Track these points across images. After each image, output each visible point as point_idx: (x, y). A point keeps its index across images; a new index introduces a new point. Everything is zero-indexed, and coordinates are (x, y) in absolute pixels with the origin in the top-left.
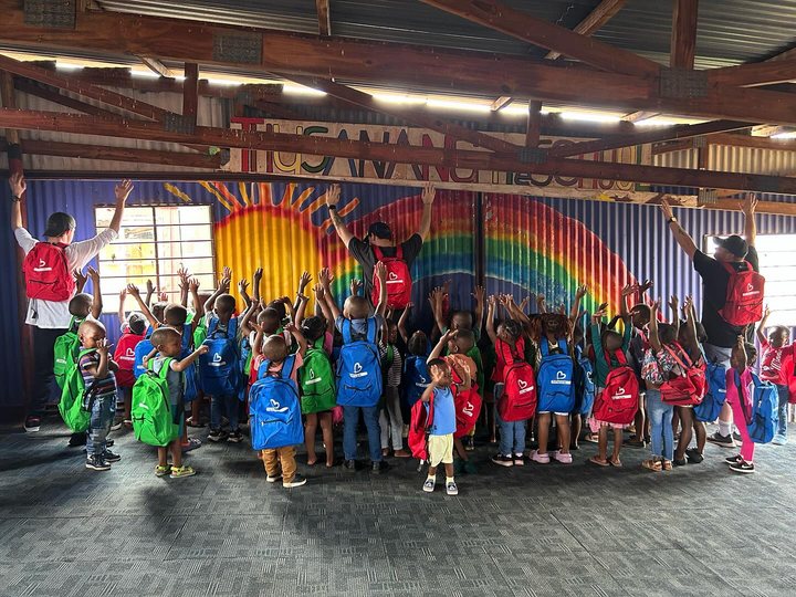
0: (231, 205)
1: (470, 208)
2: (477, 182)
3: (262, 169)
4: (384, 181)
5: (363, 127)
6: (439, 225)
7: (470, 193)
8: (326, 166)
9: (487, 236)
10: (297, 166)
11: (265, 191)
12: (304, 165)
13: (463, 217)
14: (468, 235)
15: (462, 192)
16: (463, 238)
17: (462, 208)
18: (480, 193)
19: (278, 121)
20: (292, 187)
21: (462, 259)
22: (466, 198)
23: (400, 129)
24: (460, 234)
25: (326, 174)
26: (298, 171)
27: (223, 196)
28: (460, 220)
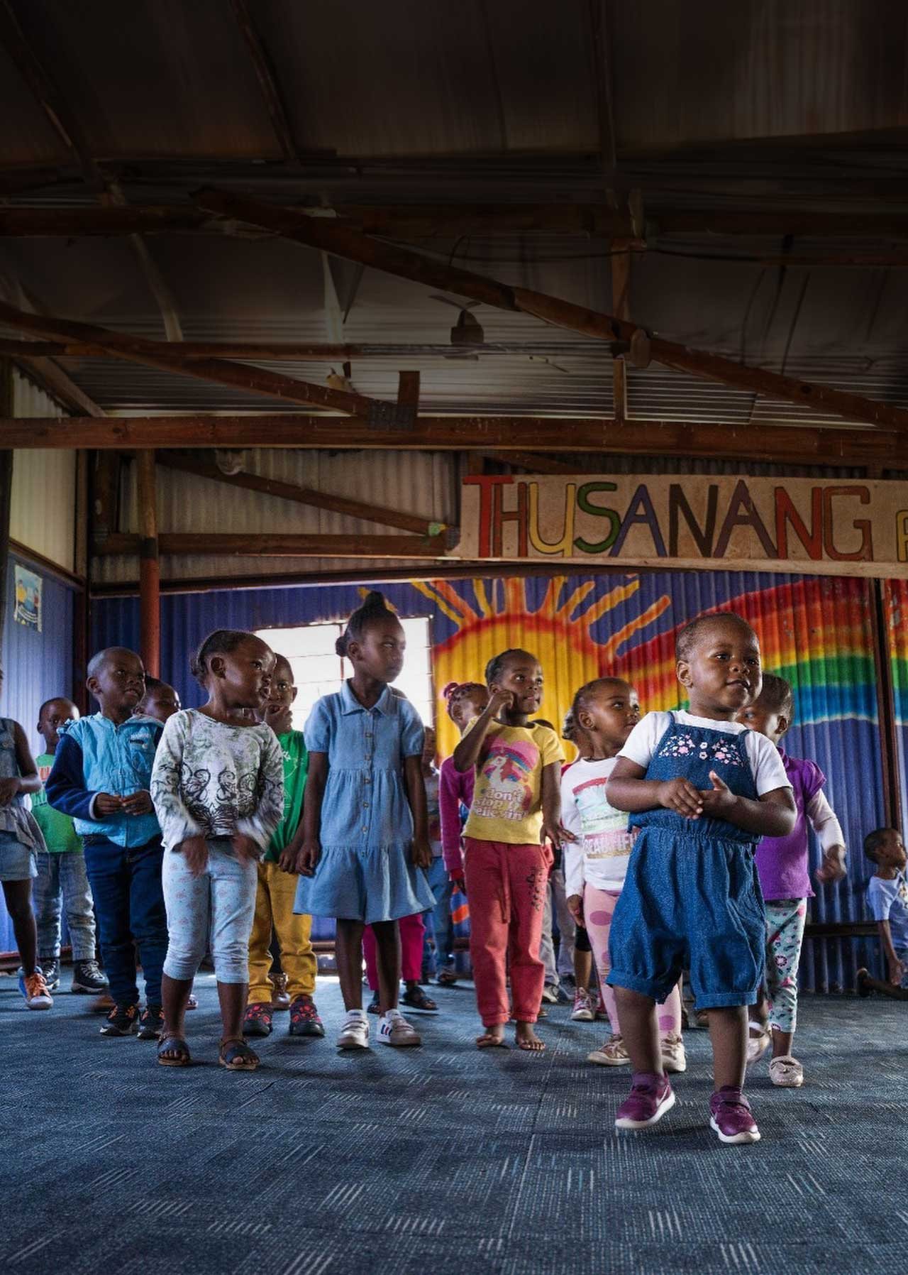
0: (461, 615)
1: (862, 608)
2: (871, 559)
3: (510, 554)
4: (711, 563)
5: (674, 479)
6: (810, 638)
7: (860, 581)
8: (615, 542)
9: (894, 655)
10: (567, 544)
11: (515, 591)
12: (579, 543)
13: (850, 623)
14: (859, 653)
15: (846, 580)
16: (852, 661)
17: (849, 607)
18: (877, 581)
19: (538, 478)
20: (560, 581)
21: (854, 696)
22: (854, 590)
23: (735, 480)
24: (846, 653)
25: (614, 554)
26: (568, 552)
27: (449, 604)
28: (844, 630)
